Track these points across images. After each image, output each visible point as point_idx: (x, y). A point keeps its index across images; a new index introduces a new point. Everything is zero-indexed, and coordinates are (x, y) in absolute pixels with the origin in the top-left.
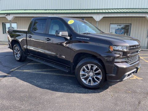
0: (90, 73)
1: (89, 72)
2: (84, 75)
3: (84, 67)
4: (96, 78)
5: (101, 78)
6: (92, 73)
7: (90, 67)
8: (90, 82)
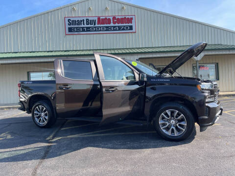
0: (172, 121)
1: (170, 120)
2: (164, 125)
3: (163, 114)
4: (180, 125)
5: (186, 125)
6: (174, 121)
7: (169, 114)
8: (174, 132)
